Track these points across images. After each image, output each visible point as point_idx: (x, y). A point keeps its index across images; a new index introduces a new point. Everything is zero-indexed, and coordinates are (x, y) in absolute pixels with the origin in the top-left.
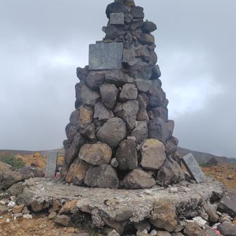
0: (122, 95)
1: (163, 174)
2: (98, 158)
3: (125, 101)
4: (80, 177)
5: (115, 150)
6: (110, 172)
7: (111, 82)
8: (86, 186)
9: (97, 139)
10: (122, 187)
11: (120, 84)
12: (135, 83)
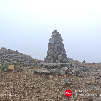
1: (62, 61)
3: (55, 48)
5: (53, 57)
6: (52, 60)
7: (52, 45)
9: (50, 55)
10: (54, 63)
11: (54, 45)
12: (57, 45)
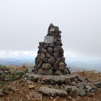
0: (54, 50)
2: (48, 67)
4: (42, 72)
6: (51, 71)
8: (44, 75)
11: (53, 48)
12: (57, 47)
